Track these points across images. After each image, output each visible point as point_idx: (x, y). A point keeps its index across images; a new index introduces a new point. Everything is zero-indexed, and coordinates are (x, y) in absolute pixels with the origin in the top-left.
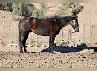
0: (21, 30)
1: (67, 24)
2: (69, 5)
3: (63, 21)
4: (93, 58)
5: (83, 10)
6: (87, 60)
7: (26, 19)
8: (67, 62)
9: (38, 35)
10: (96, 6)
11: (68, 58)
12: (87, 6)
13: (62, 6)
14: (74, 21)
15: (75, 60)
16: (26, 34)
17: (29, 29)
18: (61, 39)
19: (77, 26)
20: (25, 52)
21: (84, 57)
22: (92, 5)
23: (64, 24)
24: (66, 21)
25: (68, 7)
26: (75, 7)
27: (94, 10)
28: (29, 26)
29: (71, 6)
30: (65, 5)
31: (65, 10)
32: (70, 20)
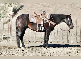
0: (19, 26)
1: (61, 22)
2: (10, 4)
3: (57, 18)
4: (30, 51)
5: (22, 9)
6: (25, 53)
7: (24, 16)
8: (7, 54)
9: (34, 31)
10: (34, 5)
11: (8, 51)
12: (26, 5)
13: (4, 4)
14: (68, 19)
15: (15, 53)
16: (23, 30)
17: (26, 25)
18: (2, 34)
19: (71, 24)
20: (23, 47)
21: (22, 50)
22: (31, 4)
23: (59, 21)
24: (60, 19)
25: (9, 6)
26: (15, 6)
27: (32, 9)
28: (27, 22)
29: (11, 5)
30: (6, 4)
31: (6, 9)
32: (65, 18)
